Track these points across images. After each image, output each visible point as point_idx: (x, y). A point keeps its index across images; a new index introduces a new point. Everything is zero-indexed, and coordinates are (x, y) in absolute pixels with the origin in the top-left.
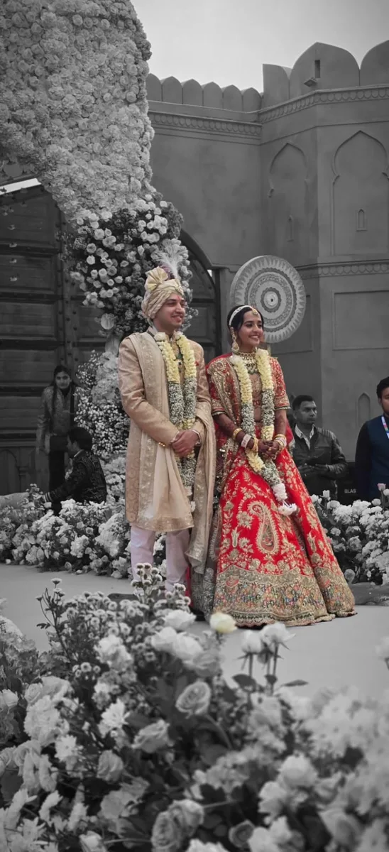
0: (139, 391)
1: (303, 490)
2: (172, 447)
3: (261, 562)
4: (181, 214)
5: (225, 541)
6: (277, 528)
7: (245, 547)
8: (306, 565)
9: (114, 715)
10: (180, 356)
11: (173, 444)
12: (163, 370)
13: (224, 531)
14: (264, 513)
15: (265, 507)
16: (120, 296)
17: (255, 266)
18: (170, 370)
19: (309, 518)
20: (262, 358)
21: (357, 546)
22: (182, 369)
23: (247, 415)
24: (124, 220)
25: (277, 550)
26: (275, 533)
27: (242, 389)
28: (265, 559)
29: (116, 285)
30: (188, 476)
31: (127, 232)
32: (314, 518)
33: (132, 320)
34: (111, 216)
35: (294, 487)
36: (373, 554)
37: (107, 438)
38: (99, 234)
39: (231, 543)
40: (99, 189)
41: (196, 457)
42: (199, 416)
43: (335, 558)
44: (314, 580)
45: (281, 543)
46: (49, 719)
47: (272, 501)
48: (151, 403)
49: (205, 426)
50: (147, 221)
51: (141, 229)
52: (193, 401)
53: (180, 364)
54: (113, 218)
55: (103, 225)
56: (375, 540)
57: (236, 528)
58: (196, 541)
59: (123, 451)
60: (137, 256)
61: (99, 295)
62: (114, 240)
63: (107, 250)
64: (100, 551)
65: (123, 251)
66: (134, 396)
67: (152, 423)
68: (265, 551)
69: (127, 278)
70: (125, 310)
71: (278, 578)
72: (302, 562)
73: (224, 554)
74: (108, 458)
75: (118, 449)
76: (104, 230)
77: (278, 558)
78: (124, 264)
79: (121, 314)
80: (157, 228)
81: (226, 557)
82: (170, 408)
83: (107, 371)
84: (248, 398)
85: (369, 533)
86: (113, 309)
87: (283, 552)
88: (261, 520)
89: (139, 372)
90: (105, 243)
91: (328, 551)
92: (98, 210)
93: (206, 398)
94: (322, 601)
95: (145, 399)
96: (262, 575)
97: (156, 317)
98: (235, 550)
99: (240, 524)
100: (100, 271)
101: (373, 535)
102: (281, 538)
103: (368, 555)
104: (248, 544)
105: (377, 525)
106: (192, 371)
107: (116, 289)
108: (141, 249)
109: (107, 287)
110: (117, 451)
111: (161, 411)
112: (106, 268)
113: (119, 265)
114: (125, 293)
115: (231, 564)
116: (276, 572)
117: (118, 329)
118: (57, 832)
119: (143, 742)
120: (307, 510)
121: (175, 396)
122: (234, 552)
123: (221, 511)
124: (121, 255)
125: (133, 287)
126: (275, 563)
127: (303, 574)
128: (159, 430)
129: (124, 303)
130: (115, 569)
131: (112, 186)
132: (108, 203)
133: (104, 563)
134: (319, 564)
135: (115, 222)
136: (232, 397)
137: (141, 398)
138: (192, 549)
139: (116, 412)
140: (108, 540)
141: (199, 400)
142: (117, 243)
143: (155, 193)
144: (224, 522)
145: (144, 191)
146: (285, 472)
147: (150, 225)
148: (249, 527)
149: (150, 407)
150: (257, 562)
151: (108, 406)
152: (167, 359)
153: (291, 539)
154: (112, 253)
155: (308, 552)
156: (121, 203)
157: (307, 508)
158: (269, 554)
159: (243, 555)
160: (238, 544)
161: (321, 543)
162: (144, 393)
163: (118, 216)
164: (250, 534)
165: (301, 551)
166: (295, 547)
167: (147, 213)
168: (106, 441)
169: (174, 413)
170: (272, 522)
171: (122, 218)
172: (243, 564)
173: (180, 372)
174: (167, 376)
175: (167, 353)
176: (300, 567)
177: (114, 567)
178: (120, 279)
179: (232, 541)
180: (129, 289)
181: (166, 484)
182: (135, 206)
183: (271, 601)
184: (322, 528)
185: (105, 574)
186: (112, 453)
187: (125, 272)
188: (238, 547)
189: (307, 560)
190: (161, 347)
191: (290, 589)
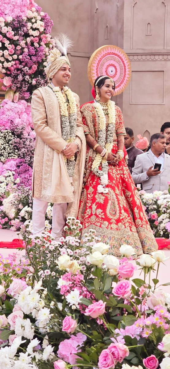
0: (44, 120)
1: (132, 182)
2: (63, 153)
3: (109, 223)
4: (52, 20)
5: (88, 210)
6: (119, 204)
7: (99, 214)
8: (133, 226)
9: (73, 297)
10: (68, 101)
11: (64, 151)
12: (58, 109)
13: (87, 204)
14: (111, 195)
15: (112, 191)
16: (15, 66)
17: (103, 51)
18: (63, 108)
19: (136, 199)
20: (111, 105)
21: (155, 217)
22: (69, 108)
23: (101, 136)
24: (19, 22)
25: (118, 217)
26: (117, 206)
27: (100, 121)
28: (111, 221)
29: (13, 60)
30: (71, 171)
31: (21, 29)
32: (138, 199)
33: (22, 81)
34: (12, 19)
35: (128, 180)
36: (164, 222)
37: (5, 150)
38: (5, 29)
39: (92, 212)
40: (5, 3)
41: (75, 160)
42: (78, 135)
43: (149, 223)
44: (137, 235)
45: (120, 213)
46: (33, 299)
47: (116, 188)
48: (50, 127)
49: (81, 141)
50: (33, 23)
51: (29, 28)
52: (74, 127)
53: (67, 105)
54: (13, 20)
55: (7, 25)
56: (166, 214)
57: (95, 203)
58: (72, 208)
59: (14, 157)
60: (26, 44)
61: (3, 66)
62: (13, 33)
63: (8, 39)
64: (2, 214)
65: (18, 40)
66: (41, 123)
67: (52, 139)
68: (111, 217)
69: (20, 56)
70: (18, 75)
71: (118, 233)
72: (131, 224)
73: (87, 218)
74: (5, 161)
75: (11, 156)
76: (7, 27)
77: (118, 221)
78: (19, 48)
79: (16, 77)
80: (38, 27)
81: (88, 219)
82: (62, 130)
83: (6, 110)
84: (103, 127)
85: (162, 209)
86: (11, 74)
87: (121, 218)
88: (109, 199)
89: (45, 110)
90: (8, 35)
91: (145, 218)
92: (4, 15)
93: (81, 125)
94: (141, 247)
95: (47, 125)
96: (109, 231)
97: (54, 77)
98: (94, 216)
99: (97, 201)
100: (4, 51)
101: (164, 211)
102: (120, 210)
103: (161, 222)
104: (102, 213)
105: (167, 205)
106: (75, 109)
107: (13, 63)
108: (29, 40)
109: (8, 61)
110: (10, 157)
111: (57, 132)
112: (8, 50)
113: (15, 49)
114: (18, 65)
115: (91, 224)
116: (117, 229)
117: (13, 86)
118: (37, 361)
119: (91, 312)
120: (135, 194)
121: (65, 123)
122: (93, 217)
123: (86, 193)
124: (17, 42)
125: (23, 62)
126: (117, 224)
127: (131, 231)
128: (55, 143)
129: (17, 71)
130: (13, 226)
131: (13, 2)
132: (10, 12)
133: (6, 222)
134: (140, 225)
135: (14, 23)
136: (94, 126)
137: (45, 124)
138: (69, 212)
139: (10, 134)
140: (8, 209)
141: (78, 126)
142: (15, 35)
143: (37, 7)
144: (88, 200)
145: (31, 5)
146: (123, 171)
147: (34, 26)
148: (102, 202)
149: (50, 129)
150: (106, 223)
151: (6, 131)
152: (61, 102)
153: (126, 211)
154: (12, 41)
155: (134, 219)
156: (17, 12)
157: (135, 193)
158: (114, 219)
159: (98, 219)
160: (96, 212)
161: (141, 214)
162: (46, 122)
163: (16, 20)
164: (103, 207)
165: (130, 218)
166: (127, 215)
167: (32, 18)
168: (4, 151)
169: (64, 133)
170: (116, 200)
171: (18, 21)
172: (99, 224)
173: (68, 110)
174: (60, 112)
175: (60, 98)
176: (130, 227)
177: (12, 224)
178: (15, 57)
179: (92, 211)
180: (21, 63)
181: (59, 176)
182: (25, 14)
183: (114, 246)
184: (142, 205)
185: (6, 228)
186: (7, 158)
187: (19, 52)
188: (96, 214)
189: (133, 223)
190: (57, 95)
191: (124, 239)
